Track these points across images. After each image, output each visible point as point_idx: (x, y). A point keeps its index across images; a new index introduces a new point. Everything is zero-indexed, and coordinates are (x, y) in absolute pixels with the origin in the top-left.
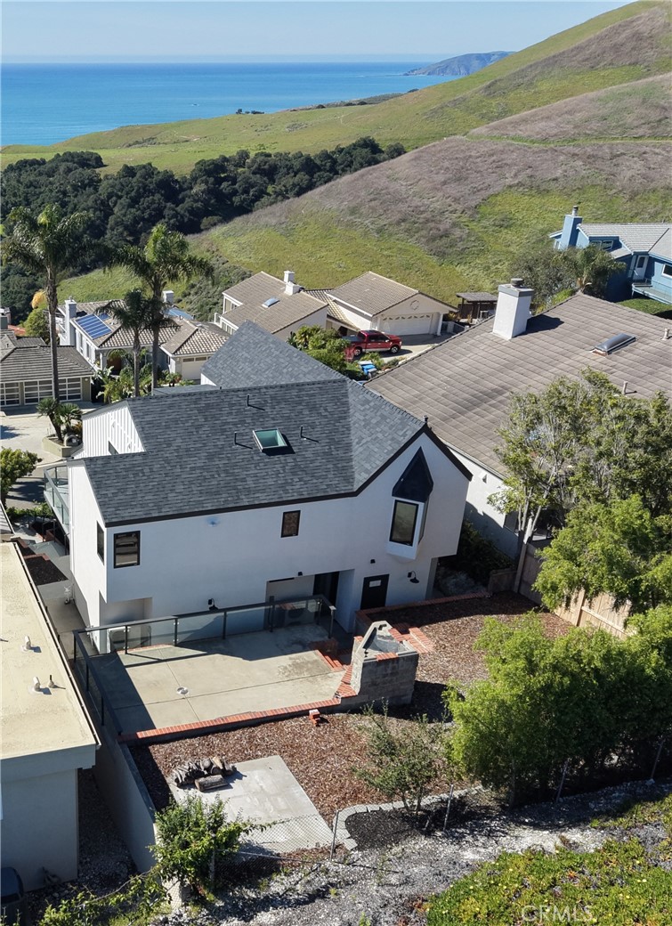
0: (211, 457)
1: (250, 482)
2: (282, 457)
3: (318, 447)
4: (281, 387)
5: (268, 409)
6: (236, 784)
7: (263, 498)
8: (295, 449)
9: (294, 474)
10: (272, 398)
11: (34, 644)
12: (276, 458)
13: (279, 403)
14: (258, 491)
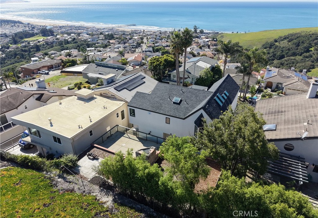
0: (161, 100)
1: (163, 108)
2: (176, 105)
3: (187, 106)
4: (195, 89)
5: (185, 93)
6: (95, 161)
7: (161, 112)
8: (181, 104)
9: (174, 109)
10: (190, 91)
11: (92, 120)
12: (174, 105)
13: (189, 93)
14: (162, 110)
